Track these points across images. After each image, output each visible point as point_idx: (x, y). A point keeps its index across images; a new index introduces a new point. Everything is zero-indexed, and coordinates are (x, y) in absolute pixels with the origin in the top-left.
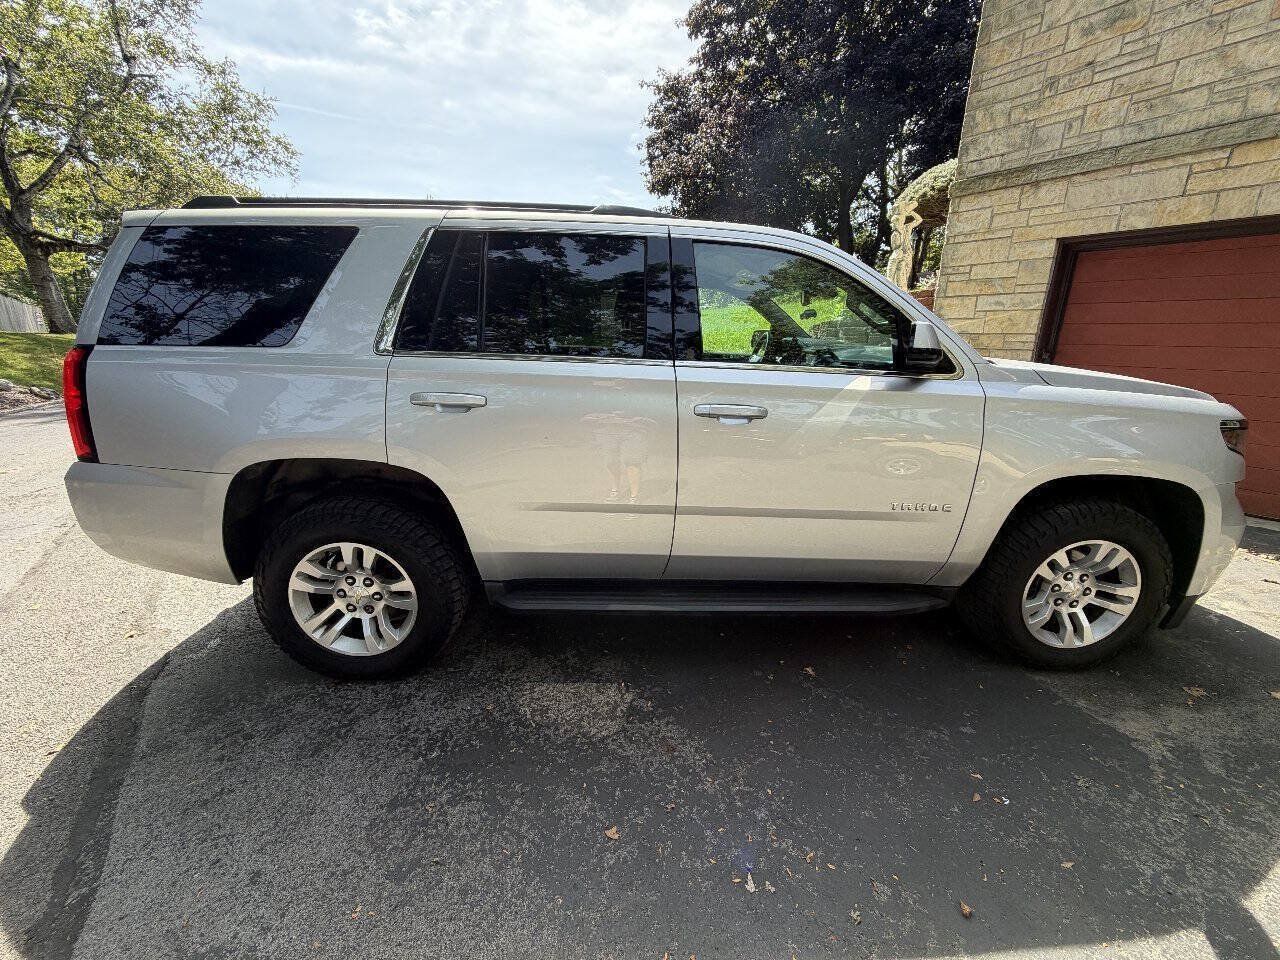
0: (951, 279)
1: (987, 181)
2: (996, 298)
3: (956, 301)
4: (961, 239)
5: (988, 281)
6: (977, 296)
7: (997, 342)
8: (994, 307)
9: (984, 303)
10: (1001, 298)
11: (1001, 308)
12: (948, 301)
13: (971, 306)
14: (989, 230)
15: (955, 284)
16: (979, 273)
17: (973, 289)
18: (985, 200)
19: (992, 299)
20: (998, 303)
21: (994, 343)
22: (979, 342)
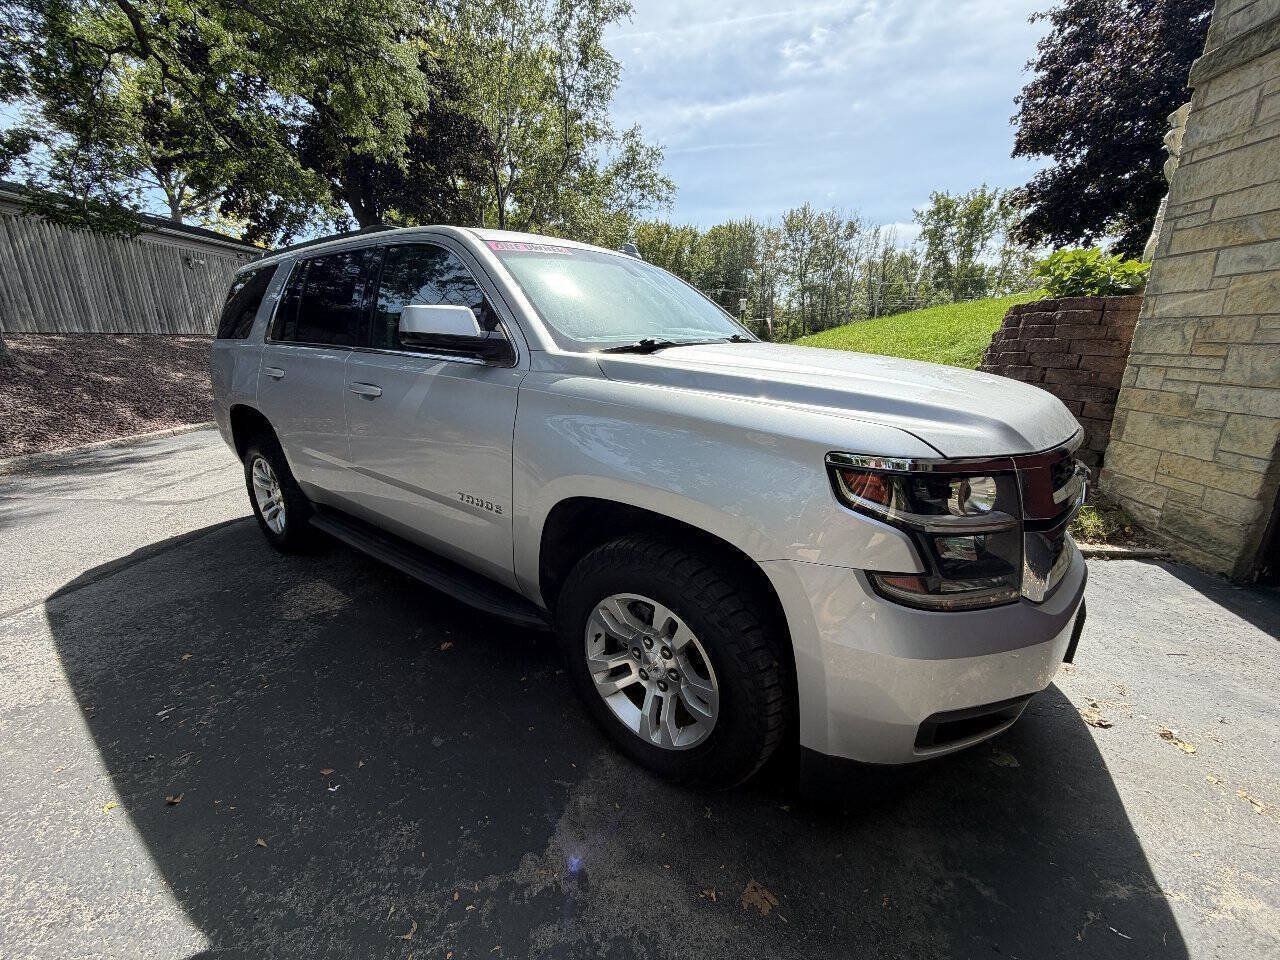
0: (1179, 226)
1: (1255, 40)
2: (1251, 251)
3: (1184, 262)
4: (1203, 153)
5: (1241, 221)
6: (1219, 249)
7: (1244, 332)
8: (1245, 268)
9: (1230, 262)
10: (1261, 250)
11: (1257, 267)
12: (1171, 263)
13: (1207, 268)
14: (1253, 127)
15: (1185, 233)
16: (1226, 208)
17: (1215, 238)
18: (1252, 75)
19: (1243, 253)
20: (1251, 259)
21: (1238, 332)
22: (1212, 331)
